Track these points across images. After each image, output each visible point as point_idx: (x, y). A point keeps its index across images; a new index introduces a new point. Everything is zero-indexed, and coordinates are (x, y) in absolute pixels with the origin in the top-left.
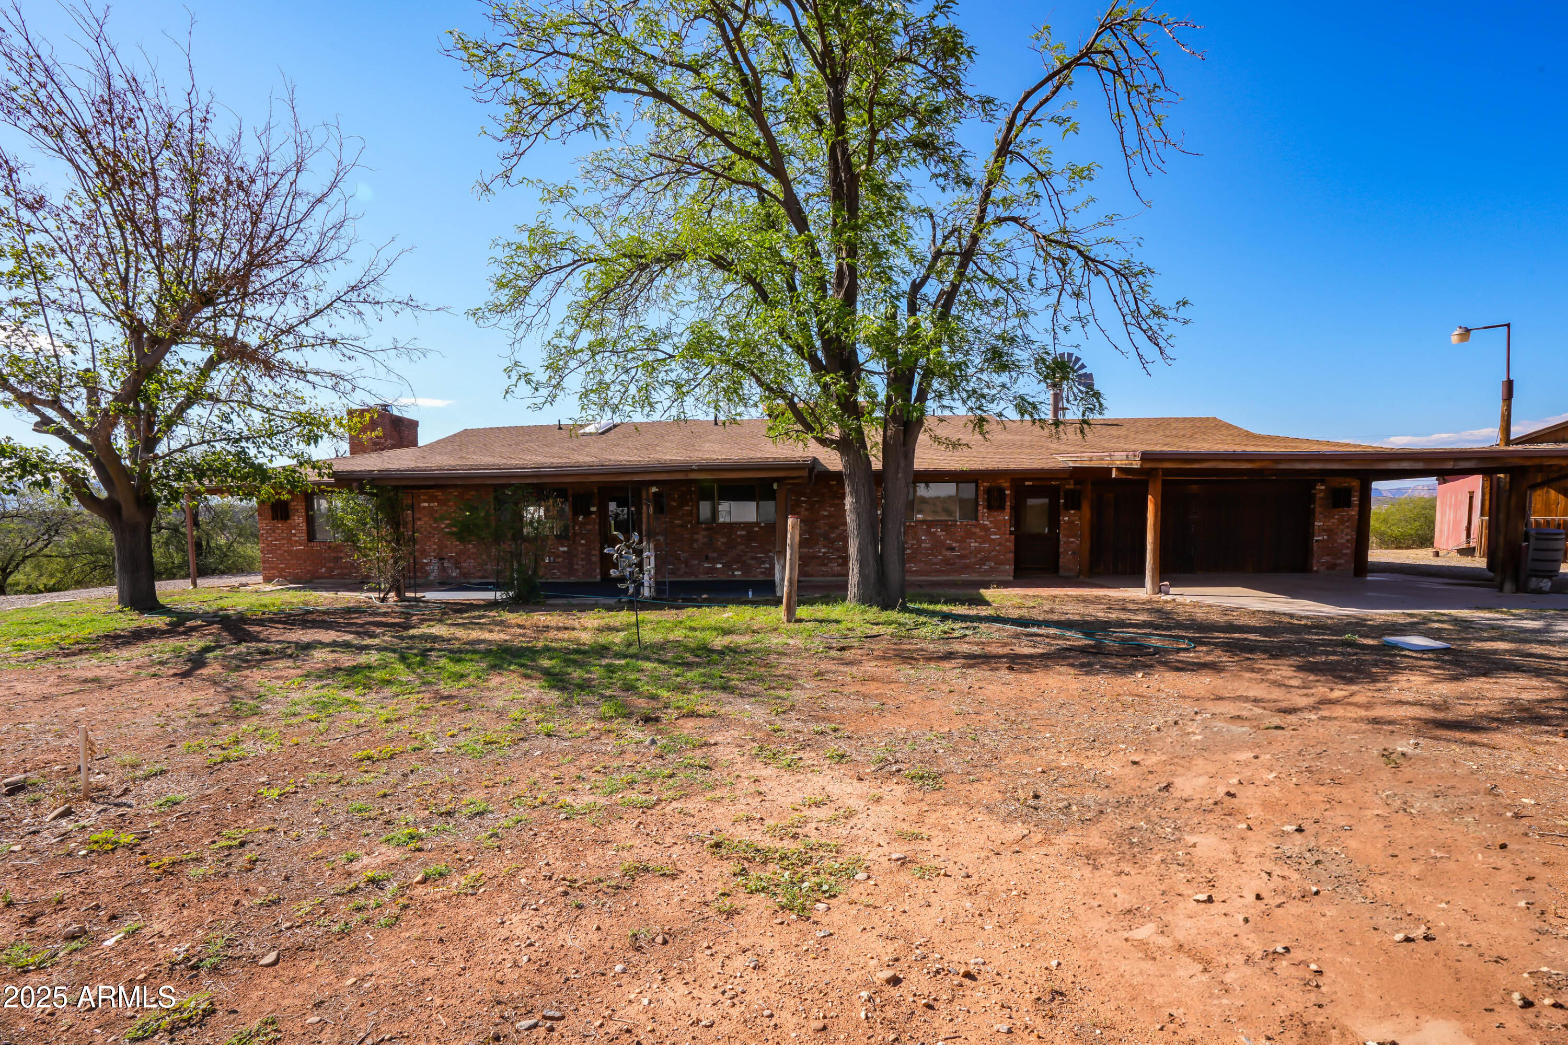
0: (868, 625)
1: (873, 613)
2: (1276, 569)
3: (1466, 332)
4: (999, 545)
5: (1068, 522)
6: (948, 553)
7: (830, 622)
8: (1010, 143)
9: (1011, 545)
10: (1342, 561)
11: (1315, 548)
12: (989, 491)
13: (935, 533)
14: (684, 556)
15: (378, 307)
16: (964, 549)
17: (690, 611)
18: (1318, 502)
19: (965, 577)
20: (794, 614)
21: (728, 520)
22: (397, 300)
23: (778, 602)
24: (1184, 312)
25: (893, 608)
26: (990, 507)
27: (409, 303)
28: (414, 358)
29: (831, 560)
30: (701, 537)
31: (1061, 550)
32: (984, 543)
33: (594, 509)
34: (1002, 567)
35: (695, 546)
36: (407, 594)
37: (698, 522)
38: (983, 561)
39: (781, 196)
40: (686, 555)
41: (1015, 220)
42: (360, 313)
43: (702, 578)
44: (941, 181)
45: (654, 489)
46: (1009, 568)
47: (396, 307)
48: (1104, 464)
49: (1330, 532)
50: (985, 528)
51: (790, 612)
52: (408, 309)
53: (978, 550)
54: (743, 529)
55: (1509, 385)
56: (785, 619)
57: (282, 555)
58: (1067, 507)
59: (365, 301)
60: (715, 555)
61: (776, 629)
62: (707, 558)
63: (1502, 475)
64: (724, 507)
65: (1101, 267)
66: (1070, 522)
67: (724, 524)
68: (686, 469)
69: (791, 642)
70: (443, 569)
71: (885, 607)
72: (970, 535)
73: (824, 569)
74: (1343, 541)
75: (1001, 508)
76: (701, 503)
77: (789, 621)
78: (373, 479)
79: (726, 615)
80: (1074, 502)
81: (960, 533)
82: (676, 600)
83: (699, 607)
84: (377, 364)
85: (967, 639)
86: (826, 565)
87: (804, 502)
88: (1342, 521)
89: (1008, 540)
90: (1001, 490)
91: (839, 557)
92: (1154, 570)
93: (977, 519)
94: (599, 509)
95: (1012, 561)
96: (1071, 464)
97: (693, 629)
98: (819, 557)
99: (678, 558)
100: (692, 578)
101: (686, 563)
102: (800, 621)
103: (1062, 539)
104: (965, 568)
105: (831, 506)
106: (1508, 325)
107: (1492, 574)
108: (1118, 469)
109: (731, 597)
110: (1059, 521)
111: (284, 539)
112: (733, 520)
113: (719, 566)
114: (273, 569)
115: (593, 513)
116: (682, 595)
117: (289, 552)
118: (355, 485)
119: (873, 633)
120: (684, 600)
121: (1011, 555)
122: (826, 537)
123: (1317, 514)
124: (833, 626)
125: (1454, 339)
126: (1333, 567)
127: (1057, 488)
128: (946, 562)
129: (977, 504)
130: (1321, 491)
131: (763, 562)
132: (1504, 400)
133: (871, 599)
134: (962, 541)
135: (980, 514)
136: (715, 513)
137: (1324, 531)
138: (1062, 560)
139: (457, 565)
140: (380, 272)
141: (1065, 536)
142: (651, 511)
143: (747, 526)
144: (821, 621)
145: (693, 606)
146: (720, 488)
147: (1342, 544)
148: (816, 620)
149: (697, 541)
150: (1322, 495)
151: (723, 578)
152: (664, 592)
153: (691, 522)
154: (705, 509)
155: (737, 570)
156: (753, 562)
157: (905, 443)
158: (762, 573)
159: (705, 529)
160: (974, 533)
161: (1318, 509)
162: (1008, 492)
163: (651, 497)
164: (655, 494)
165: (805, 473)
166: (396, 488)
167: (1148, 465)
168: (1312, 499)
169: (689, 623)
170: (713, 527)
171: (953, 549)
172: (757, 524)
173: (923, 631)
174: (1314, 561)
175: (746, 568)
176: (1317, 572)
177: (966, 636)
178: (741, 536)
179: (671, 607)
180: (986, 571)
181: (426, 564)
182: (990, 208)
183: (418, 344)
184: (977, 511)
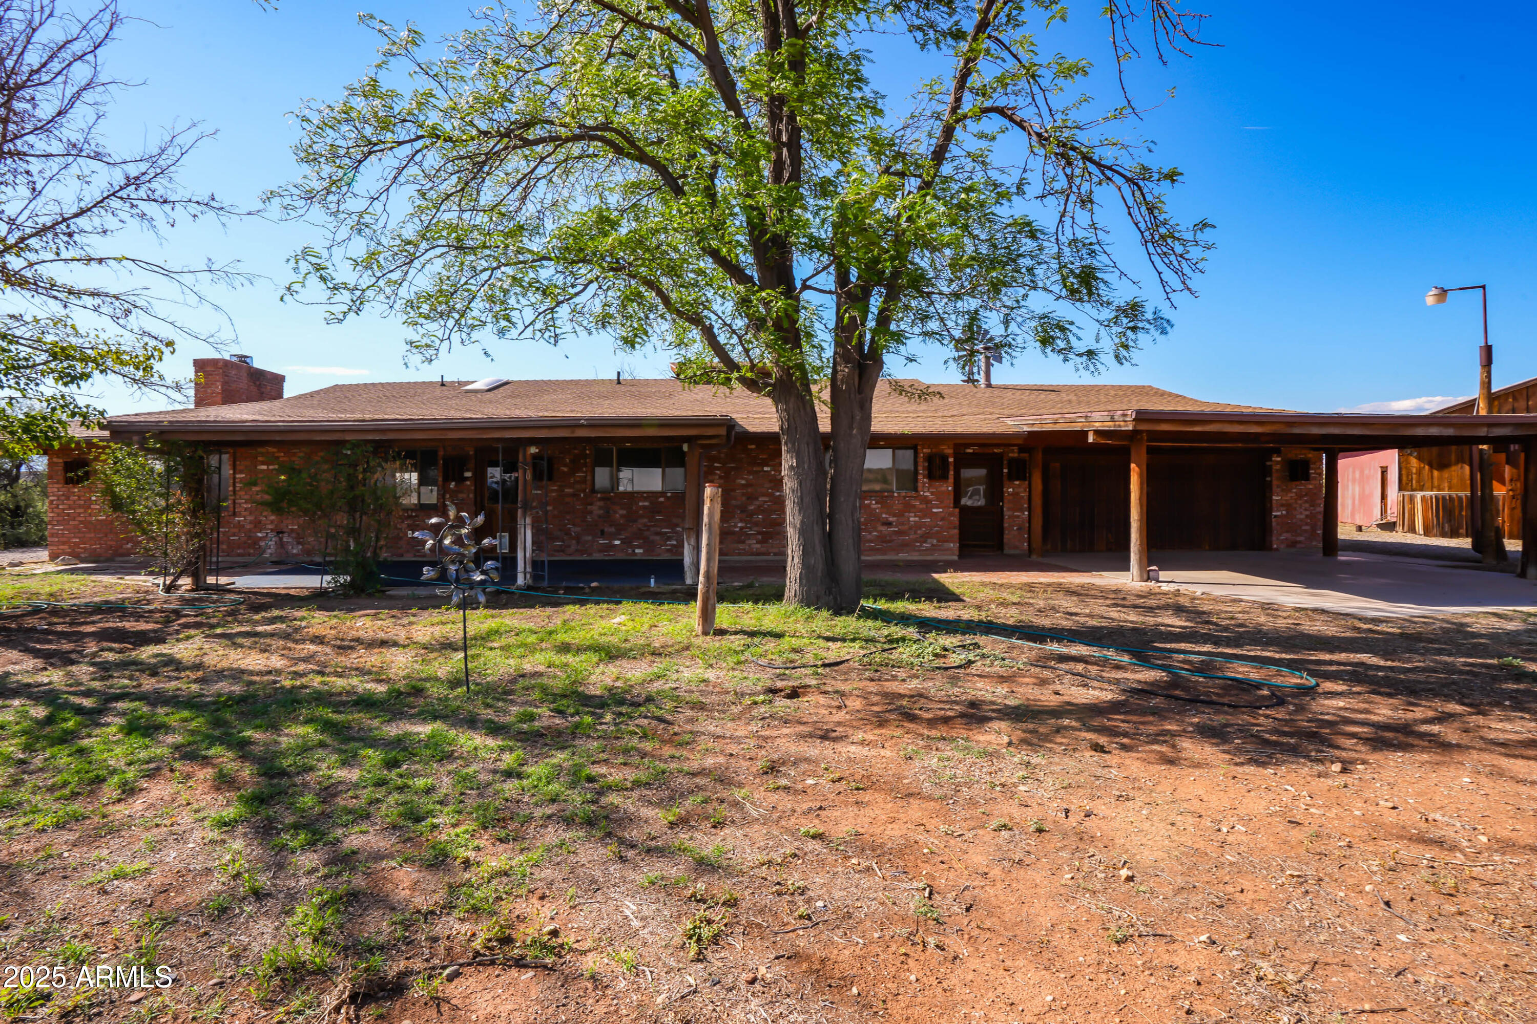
0: (821, 643)
1: (823, 621)
2: (1233, 547)
3: (1443, 293)
4: (942, 519)
5: (1012, 494)
6: (883, 529)
7: (765, 634)
8: (988, 24)
9: (955, 520)
10: (1301, 539)
11: (1274, 524)
12: (930, 459)
13: (869, 506)
14: (575, 530)
15: (167, 207)
16: (902, 524)
17: (570, 609)
18: (1275, 475)
19: (902, 556)
20: (712, 623)
21: (629, 489)
22: (194, 199)
23: (689, 595)
24: (1206, 236)
25: (850, 612)
26: (931, 476)
27: (210, 204)
28: (237, 284)
29: (749, 536)
30: (596, 509)
31: (1006, 525)
32: (924, 516)
33: (468, 474)
34: (946, 545)
35: (589, 519)
36: (211, 580)
37: (593, 491)
38: (924, 538)
39: (702, 50)
40: (578, 529)
41: (1001, 111)
42: (143, 215)
43: (597, 556)
44: (919, 35)
45: (533, 450)
46: (954, 546)
47: (193, 208)
48: (1077, 427)
49: (1288, 506)
50: (926, 500)
51: (707, 616)
52: (211, 214)
53: (918, 526)
54: (645, 499)
55: (1488, 351)
56: (699, 629)
57: (76, 527)
58: (1012, 477)
59: (149, 199)
60: (613, 530)
61: (687, 648)
62: (602, 532)
63: (1485, 447)
64: (625, 474)
65: (1109, 173)
66: (1015, 494)
67: (626, 494)
68: (573, 424)
69: (711, 675)
70: (281, 545)
71: (838, 610)
72: (908, 507)
73: (741, 546)
74: (1302, 517)
75: (944, 477)
76: (597, 469)
77: (705, 633)
78: (162, 432)
79: (617, 620)
80: (1020, 471)
81: (897, 506)
82: (555, 591)
83: (583, 603)
84: (187, 291)
85: (973, 669)
86: (743, 542)
87: (717, 468)
88: (1300, 496)
89: (951, 514)
90: (944, 458)
91: (759, 533)
92: (1141, 552)
93: (916, 489)
94: (475, 474)
95: (957, 538)
96: (1026, 429)
97: (565, 648)
98: (734, 533)
99: (568, 533)
100: (585, 557)
101: (578, 538)
102: (722, 632)
103: (1007, 513)
104: (904, 546)
105: (750, 473)
106: (1484, 287)
107: (1478, 555)
108: (1097, 432)
109: (627, 585)
110: (1002, 492)
111: (80, 507)
112: (636, 489)
113: (617, 542)
114: (64, 543)
115: (467, 479)
116: (564, 584)
117: (86, 523)
118: (135, 438)
119: (832, 657)
120: (568, 590)
121: (956, 531)
122: (743, 509)
123: (1274, 488)
124: (770, 644)
125: (1430, 300)
126: (1293, 544)
127: (1000, 457)
128: (882, 539)
129: (916, 472)
130: (1278, 462)
131: (669, 539)
132: (1483, 366)
133: (818, 598)
134: (900, 514)
135: (920, 485)
136: (616, 481)
137: (1283, 505)
138: (1007, 537)
139: (299, 539)
140: (169, 162)
141: (1009, 509)
142: (529, 476)
143: (651, 496)
144: (752, 634)
145: (574, 602)
146: (620, 451)
147: (1301, 520)
148: (745, 633)
149: (591, 512)
150: (1278, 467)
151: (620, 556)
152: (542, 578)
153: (584, 491)
154: (602, 476)
155: (639, 547)
156: (657, 538)
157: (860, 390)
158: (668, 550)
159: (601, 499)
160: (914, 506)
161: (1275, 482)
162: (951, 460)
163: (529, 459)
164: (534, 456)
165: (723, 431)
166: (195, 444)
167: (1143, 427)
168: (1267, 471)
169: (562, 637)
170: (612, 496)
171: (889, 524)
172: (662, 494)
173: (904, 653)
174: (1274, 538)
175: (649, 545)
176: (1277, 549)
177: (970, 662)
178: (644, 507)
179: (545, 604)
180: (927, 549)
181: (261, 539)
182: (967, 96)
183: (241, 268)
184: (916, 480)
